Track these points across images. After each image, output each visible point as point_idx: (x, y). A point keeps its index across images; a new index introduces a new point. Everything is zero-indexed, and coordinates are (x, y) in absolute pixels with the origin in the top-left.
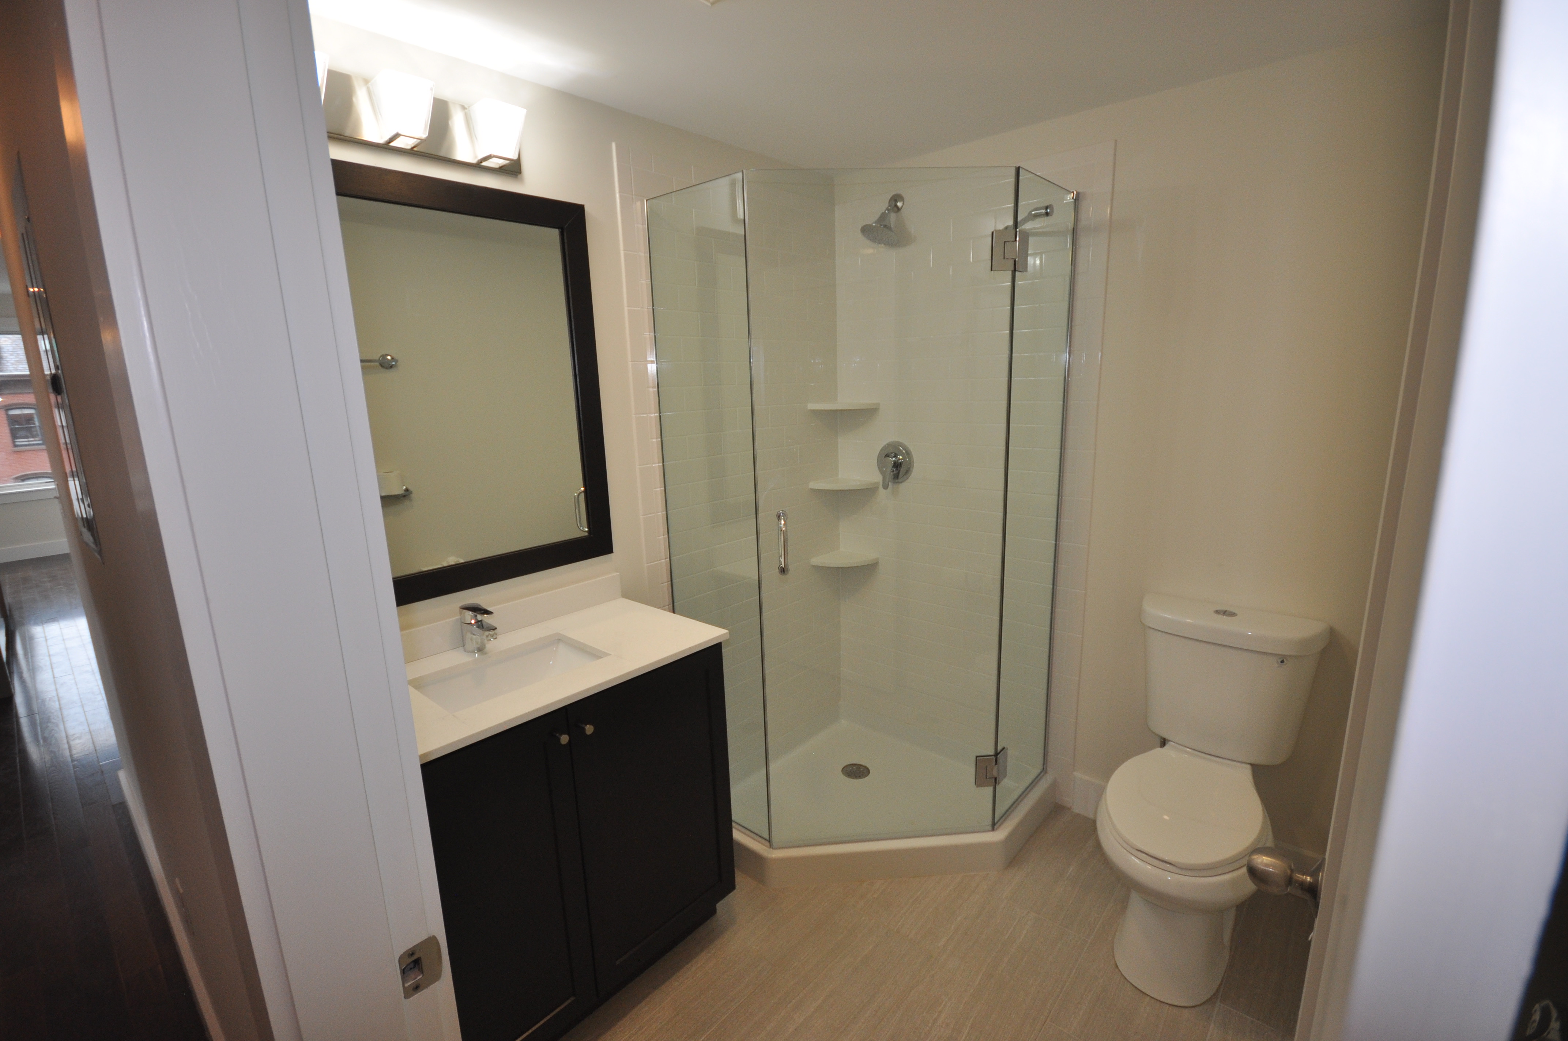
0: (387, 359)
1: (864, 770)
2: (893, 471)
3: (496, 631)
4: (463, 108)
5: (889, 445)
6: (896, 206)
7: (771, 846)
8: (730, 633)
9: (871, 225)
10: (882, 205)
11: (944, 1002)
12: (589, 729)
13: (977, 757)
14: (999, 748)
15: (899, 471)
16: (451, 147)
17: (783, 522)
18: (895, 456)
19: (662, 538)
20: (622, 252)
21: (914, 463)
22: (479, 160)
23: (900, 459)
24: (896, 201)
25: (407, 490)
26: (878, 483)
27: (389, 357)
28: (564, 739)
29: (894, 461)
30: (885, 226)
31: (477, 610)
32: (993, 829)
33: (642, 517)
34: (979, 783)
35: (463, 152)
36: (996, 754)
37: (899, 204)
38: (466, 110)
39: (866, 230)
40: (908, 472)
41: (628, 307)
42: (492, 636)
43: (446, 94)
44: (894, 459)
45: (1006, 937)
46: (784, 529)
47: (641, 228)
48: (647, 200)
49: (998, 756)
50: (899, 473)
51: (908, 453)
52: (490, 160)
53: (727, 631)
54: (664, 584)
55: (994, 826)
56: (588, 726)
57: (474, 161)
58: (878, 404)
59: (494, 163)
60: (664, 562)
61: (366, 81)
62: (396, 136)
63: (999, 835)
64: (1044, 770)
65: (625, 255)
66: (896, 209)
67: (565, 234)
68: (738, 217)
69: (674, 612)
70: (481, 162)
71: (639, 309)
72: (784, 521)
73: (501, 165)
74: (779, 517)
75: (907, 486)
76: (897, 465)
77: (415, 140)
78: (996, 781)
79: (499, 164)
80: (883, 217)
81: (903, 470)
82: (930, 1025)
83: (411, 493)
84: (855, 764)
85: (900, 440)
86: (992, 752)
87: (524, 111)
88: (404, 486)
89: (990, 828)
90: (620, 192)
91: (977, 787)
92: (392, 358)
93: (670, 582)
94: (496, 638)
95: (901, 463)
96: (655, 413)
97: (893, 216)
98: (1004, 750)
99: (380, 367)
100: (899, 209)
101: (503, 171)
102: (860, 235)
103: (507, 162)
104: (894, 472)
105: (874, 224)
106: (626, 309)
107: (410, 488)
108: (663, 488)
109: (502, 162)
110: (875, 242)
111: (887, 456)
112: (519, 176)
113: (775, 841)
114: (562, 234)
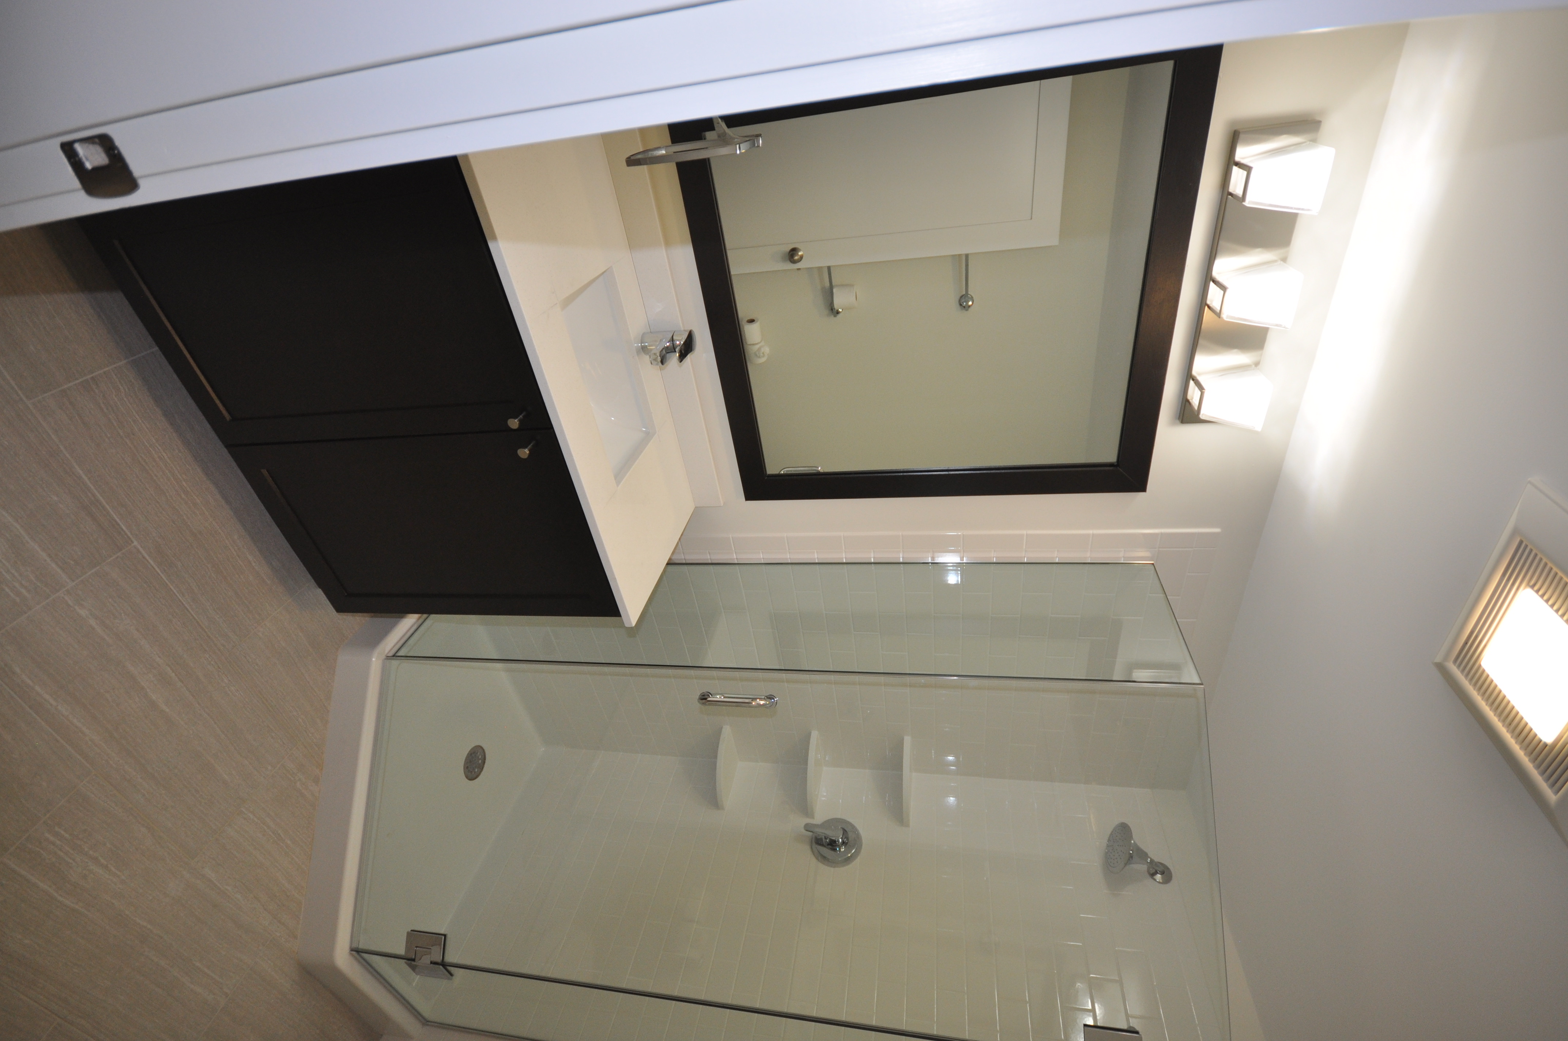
0: (969, 301)
1: (475, 772)
2: (826, 839)
3: (660, 364)
4: (1257, 364)
5: (858, 837)
6: (1156, 873)
7: (388, 658)
8: (632, 628)
9: (1131, 838)
10: (1156, 854)
11: (119, 873)
12: (524, 453)
13: (445, 936)
14: (451, 969)
15: (825, 846)
16: (1209, 351)
17: (762, 702)
18: (843, 843)
19: (761, 557)
20: (1091, 532)
21: (834, 867)
22: (1195, 377)
23: (840, 849)
24: (1162, 873)
25: (838, 313)
26: (812, 817)
27: (970, 303)
28: (514, 423)
29: (838, 841)
30: (1131, 856)
31: (688, 347)
32: (352, 950)
33: (785, 535)
34: (414, 935)
35: (1203, 363)
36: (444, 964)
37: (1158, 877)
38: (1253, 366)
39: (1123, 831)
40: (823, 859)
41: (1027, 535)
42: (655, 360)
43: (1272, 345)
44: (840, 840)
45: (198, 964)
46: (754, 703)
47: (1120, 555)
48: (1153, 564)
49: (441, 967)
50: (822, 845)
51: (848, 860)
52: (1196, 388)
53: (634, 624)
54: (709, 556)
55: (357, 951)
56: (528, 452)
57: (1194, 372)
58: (908, 826)
59: (1194, 394)
60: (734, 557)
61: (1284, 260)
62: (1223, 288)
63: (342, 958)
64: (426, 1022)
65: (1088, 535)
66: (1152, 871)
67: (1111, 468)
68: (1135, 670)
69: (668, 564)
70: (1193, 380)
71: (1024, 548)
72: (763, 705)
73: (1190, 401)
74: (770, 697)
75: (805, 856)
76: (832, 844)
77: (1219, 309)
78: (410, 960)
79: (1192, 399)
80: (1142, 855)
81: (826, 851)
82: (91, 852)
83: (835, 316)
84: (484, 763)
85: (863, 851)
86: (449, 958)
87: (1259, 428)
88: (842, 310)
89: (355, 945)
90: (1162, 534)
91: (408, 933)
92: (969, 306)
93: (710, 562)
94: (652, 364)
95: (835, 850)
96: (903, 558)
97: (1144, 867)
98: (449, 975)
99: (961, 295)
100: (1153, 875)
101: (1184, 404)
102: (1117, 821)
103: (1196, 406)
104: (824, 840)
105: (1133, 842)
106: (1025, 532)
107: (839, 316)
108: (817, 561)
109: (1195, 402)
110: (1109, 840)
111: (845, 831)
112: (1178, 421)
113: (395, 663)
114: (1111, 465)
